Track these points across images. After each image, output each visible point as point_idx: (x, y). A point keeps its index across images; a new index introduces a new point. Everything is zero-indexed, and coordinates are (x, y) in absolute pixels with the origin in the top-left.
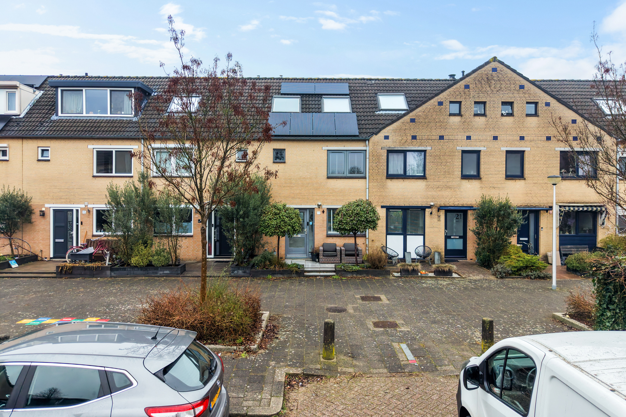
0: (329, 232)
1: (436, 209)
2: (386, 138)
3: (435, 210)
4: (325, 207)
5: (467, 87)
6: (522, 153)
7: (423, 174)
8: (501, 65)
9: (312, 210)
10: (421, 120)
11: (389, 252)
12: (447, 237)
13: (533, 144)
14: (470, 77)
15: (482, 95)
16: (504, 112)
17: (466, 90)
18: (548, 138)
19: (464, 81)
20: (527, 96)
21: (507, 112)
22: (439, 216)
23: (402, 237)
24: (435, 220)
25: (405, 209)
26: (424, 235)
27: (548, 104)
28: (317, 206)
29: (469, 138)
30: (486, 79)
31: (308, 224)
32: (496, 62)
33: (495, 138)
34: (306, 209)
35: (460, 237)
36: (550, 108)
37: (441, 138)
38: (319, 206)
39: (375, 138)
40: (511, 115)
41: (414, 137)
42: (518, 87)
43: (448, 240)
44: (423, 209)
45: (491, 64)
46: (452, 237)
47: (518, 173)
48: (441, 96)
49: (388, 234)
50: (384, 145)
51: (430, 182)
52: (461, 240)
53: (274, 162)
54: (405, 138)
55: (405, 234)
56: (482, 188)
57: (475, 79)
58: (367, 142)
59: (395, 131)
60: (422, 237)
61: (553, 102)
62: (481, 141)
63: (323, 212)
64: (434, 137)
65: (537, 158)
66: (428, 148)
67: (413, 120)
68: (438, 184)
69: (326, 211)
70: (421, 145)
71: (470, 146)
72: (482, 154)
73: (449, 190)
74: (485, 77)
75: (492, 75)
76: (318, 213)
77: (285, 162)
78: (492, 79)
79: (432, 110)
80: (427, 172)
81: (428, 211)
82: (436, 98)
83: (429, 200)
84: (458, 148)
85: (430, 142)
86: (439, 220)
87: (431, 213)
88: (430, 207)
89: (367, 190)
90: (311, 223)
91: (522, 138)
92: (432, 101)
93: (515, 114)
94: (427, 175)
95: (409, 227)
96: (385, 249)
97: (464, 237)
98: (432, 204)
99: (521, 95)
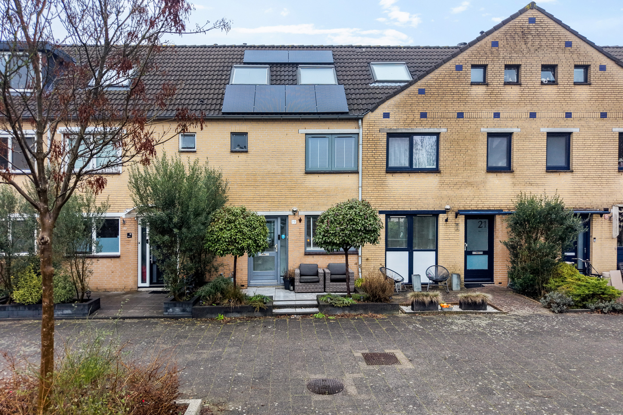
0: (308, 249)
1: (454, 214)
2: (386, 115)
3: (451, 216)
4: (302, 213)
5: (495, 44)
6: (568, 135)
7: (434, 167)
8: (541, 14)
9: (284, 219)
10: (433, 90)
11: (389, 273)
12: (468, 253)
13: (583, 123)
14: (500, 30)
15: (515, 55)
16: (544, 80)
17: (494, 49)
18: (604, 115)
19: (491, 36)
20: (575, 56)
21: (548, 79)
22: (457, 224)
23: (407, 253)
24: (453, 230)
25: (410, 215)
26: (436, 251)
27: (603, 68)
28: (291, 213)
29: (497, 115)
30: (520, 34)
31: (279, 237)
32: (534, 10)
33: (533, 115)
34: (276, 217)
35: (485, 253)
36: (606, 73)
37: (460, 115)
38: (295, 212)
39: (370, 117)
40: (554, 83)
41: (424, 115)
42: (563, 45)
43: (468, 257)
44: (435, 214)
45: (527, 12)
46: (474, 253)
47: (563, 163)
48: (460, 57)
49: (387, 249)
50: (383, 126)
51: (446, 177)
52: (486, 257)
53: (232, 152)
54: (411, 117)
55: (410, 249)
56: (514, 184)
57: (505, 34)
58: (360, 122)
59: (398, 106)
60: (434, 253)
61: (610, 65)
62: (513, 119)
63: (300, 220)
64: (451, 115)
65: (589, 142)
66: (443, 130)
67: (422, 92)
68: (456, 180)
69: (303, 219)
70: (432, 125)
71: (500, 127)
72: (515, 138)
73: (470, 188)
74: (519, 30)
75: (528, 28)
76: (293, 222)
77: (247, 152)
78: (529, 33)
79: (447, 77)
80: (441, 163)
81: (442, 217)
82: (453, 60)
83: (444, 202)
84: (482, 129)
85: (445, 121)
86: (457, 230)
87: (446, 220)
88: (444, 212)
89: (360, 189)
90: (283, 236)
91: (569, 115)
92: (448, 65)
93: (559, 81)
94: (441, 168)
95: (415, 241)
96: (383, 270)
97: (490, 253)
98: (448, 207)
99: (568, 55)
